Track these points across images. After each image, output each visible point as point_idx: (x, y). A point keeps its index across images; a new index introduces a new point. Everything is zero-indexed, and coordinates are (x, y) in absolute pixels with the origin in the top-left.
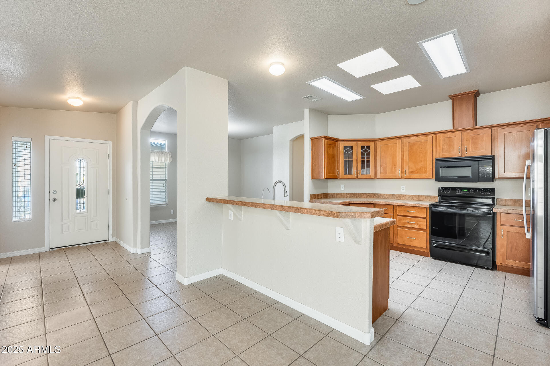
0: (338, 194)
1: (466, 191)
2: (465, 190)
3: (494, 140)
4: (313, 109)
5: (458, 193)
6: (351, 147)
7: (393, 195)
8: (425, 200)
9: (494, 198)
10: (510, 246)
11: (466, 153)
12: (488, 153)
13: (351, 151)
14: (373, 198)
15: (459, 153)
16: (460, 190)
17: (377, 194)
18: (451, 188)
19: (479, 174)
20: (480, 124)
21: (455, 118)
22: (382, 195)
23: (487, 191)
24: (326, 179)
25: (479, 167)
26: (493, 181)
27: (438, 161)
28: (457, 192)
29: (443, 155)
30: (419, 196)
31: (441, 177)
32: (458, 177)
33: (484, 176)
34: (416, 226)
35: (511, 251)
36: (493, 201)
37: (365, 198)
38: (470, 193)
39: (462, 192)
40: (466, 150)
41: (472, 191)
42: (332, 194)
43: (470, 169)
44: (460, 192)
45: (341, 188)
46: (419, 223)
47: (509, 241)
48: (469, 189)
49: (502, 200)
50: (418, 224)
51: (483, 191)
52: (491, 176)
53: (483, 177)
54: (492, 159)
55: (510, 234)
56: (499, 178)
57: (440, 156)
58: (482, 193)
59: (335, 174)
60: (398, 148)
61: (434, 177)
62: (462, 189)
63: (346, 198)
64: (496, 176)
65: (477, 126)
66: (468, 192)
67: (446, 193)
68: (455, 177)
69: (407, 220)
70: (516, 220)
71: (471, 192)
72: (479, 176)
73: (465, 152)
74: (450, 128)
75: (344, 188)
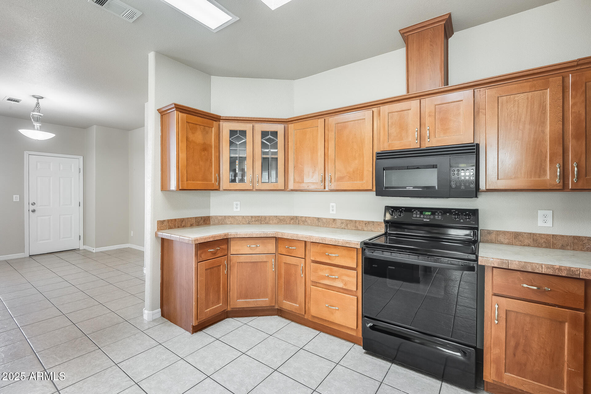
0: (229, 217)
1: (429, 213)
2: (427, 213)
3: (478, 112)
4: (163, 54)
5: (416, 216)
6: (243, 133)
7: (318, 219)
8: (365, 229)
9: (477, 229)
10: (512, 343)
11: (429, 140)
12: (467, 139)
13: (244, 140)
14: (290, 224)
15: (417, 141)
16: (418, 213)
17: (296, 217)
18: (404, 209)
19: (450, 182)
20: (453, 81)
21: (410, 74)
22: (303, 219)
23: (465, 215)
24: (181, 190)
25: (451, 167)
26: (476, 197)
27: (381, 156)
28: (414, 215)
29: (389, 146)
30: (356, 221)
31: (386, 188)
32: (414, 187)
33: (461, 185)
34: (340, 285)
35: (514, 355)
36: (475, 234)
37: (275, 224)
38: (434, 218)
39: (422, 216)
40: (428, 135)
41: (438, 215)
42: (216, 217)
43: (434, 172)
44: (418, 216)
45: (235, 206)
46: (346, 278)
47: (511, 332)
48: (434, 211)
49: (489, 232)
50: (343, 280)
51: (458, 214)
52: (473, 186)
53: (458, 187)
54: (475, 150)
55: (512, 316)
56: (488, 191)
57: (386, 147)
58: (455, 218)
59: (211, 181)
60: (319, 135)
61: (374, 189)
62: (422, 210)
63: (243, 224)
64: (482, 186)
65: (447, 84)
66: (432, 217)
67: (396, 217)
68: (408, 188)
69: (325, 271)
70: (525, 285)
71: (437, 217)
72: (450, 186)
73: (426, 138)
74: (401, 91)
75: (239, 206)
